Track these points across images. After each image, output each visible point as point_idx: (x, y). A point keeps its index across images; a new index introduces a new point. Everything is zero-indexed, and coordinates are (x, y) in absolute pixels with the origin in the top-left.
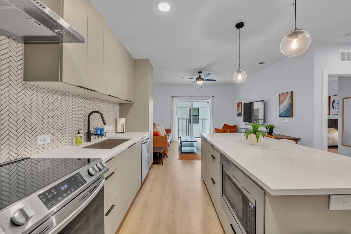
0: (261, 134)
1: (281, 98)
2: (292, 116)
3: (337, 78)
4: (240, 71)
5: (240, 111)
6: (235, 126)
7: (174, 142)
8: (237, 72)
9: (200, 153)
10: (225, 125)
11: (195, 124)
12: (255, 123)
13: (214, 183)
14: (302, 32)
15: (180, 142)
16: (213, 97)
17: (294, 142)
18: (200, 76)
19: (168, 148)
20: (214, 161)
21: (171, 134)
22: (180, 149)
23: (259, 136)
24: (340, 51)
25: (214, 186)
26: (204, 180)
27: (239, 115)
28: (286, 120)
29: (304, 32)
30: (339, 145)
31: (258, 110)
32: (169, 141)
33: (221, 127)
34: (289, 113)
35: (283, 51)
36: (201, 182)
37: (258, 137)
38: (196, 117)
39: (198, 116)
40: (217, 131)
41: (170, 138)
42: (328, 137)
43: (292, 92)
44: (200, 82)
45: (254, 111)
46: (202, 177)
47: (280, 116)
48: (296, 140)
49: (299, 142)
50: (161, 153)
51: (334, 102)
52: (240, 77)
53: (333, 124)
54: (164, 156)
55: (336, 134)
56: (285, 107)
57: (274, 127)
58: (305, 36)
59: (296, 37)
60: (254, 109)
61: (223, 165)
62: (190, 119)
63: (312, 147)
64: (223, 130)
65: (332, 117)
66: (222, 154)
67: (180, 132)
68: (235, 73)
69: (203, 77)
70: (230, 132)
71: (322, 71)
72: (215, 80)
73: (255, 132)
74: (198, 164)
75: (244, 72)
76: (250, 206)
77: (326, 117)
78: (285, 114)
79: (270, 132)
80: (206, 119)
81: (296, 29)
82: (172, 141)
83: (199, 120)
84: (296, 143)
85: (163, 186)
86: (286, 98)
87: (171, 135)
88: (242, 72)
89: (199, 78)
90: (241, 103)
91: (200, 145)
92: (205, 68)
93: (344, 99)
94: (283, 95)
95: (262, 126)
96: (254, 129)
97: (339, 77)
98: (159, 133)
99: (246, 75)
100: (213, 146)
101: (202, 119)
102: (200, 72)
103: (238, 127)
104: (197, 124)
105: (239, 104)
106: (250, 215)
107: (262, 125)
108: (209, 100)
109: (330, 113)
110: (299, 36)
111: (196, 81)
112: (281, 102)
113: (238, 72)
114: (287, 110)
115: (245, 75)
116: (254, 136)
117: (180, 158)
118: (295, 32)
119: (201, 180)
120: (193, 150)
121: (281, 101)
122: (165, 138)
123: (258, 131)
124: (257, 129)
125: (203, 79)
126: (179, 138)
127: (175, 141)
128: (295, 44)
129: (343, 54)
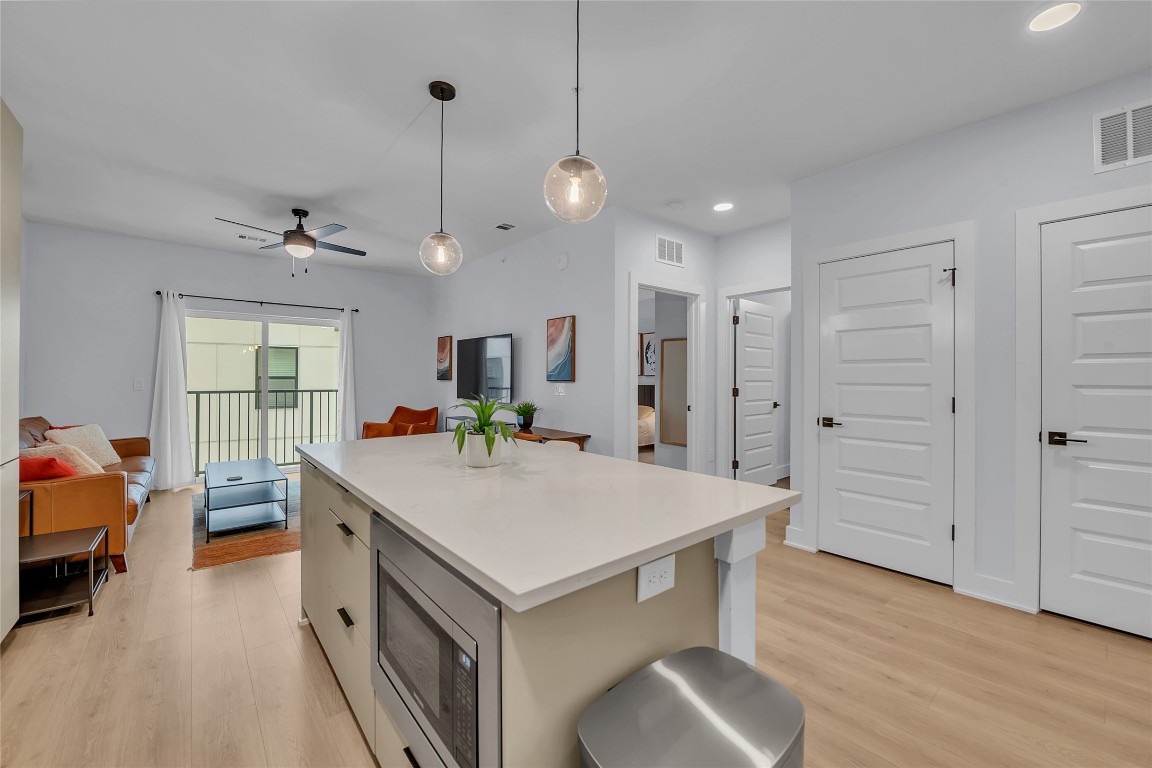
0: (500, 433)
1: (552, 330)
2: (573, 379)
3: (653, 296)
4: (441, 236)
5: (447, 364)
6: (432, 413)
7: (169, 497)
8: (432, 238)
9: (295, 523)
10: (400, 410)
11: (281, 412)
12: (484, 401)
13: (348, 622)
14: (590, 167)
15: (202, 490)
16: (357, 311)
17: (576, 446)
18: (300, 226)
19: (130, 529)
20: (349, 545)
21: (148, 463)
22: (201, 522)
23: (494, 438)
24: (658, 236)
25: (350, 636)
26: (310, 624)
27: (444, 376)
28: (561, 387)
29: (593, 168)
30: (656, 442)
31: (498, 361)
32: (136, 494)
33: (383, 417)
34: (566, 371)
35: (551, 202)
36: (298, 634)
37: (490, 443)
38: (289, 385)
39: (296, 378)
40: (371, 431)
41: (143, 478)
42: (640, 427)
43: (574, 318)
44: (300, 251)
45: (488, 365)
46: (305, 615)
47: (550, 379)
48: (581, 440)
49: (588, 445)
50: (85, 557)
51: (648, 348)
52: (441, 255)
53: (646, 396)
54: (98, 573)
55: (651, 418)
56: (559, 355)
57: (535, 410)
58: (595, 178)
59: (578, 174)
60: (486, 359)
61: (378, 551)
62: (257, 392)
63: (612, 456)
64: (392, 427)
65: (646, 382)
66: (377, 516)
67: (203, 448)
68: (427, 239)
69: (313, 233)
70: (415, 432)
71: (629, 274)
72: (363, 254)
73: (483, 426)
74: (289, 566)
75: (454, 240)
76: (462, 667)
77: (635, 382)
78: (559, 373)
79: (526, 424)
80: (329, 391)
81: (578, 153)
82: (153, 495)
83: (300, 394)
84: (582, 449)
85: (92, 715)
86: (561, 332)
87: (148, 468)
88: (448, 242)
89: (297, 235)
90: (451, 337)
91: (295, 492)
92: (325, 202)
93: (663, 341)
94: (554, 323)
95: (501, 408)
96: (479, 419)
97: (656, 293)
98: (69, 465)
99: (460, 251)
100: (344, 490)
101: (312, 392)
102: (300, 213)
103: (442, 413)
104: (289, 411)
105: (443, 343)
106: (461, 695)
107: (503, 406)
108: (342, 321)
109: (642, 373)
110: (584, 173)
111: (285, 243)
112: (551, 342)
113: (437, 236)
114: (564, 364)
115: (456, 251)
116: (480, 439)
117: (200, 562)
118: (575, 160)
119: (302, 627)
120: (271, 515)
121: (550, 338)
122: (111, 484)
123: (491, 424)
124: (490, 417)
125: (312, 241)
126: (198, 473)
127: (176, 490)
128: (575, 192)
129: (662, 244)
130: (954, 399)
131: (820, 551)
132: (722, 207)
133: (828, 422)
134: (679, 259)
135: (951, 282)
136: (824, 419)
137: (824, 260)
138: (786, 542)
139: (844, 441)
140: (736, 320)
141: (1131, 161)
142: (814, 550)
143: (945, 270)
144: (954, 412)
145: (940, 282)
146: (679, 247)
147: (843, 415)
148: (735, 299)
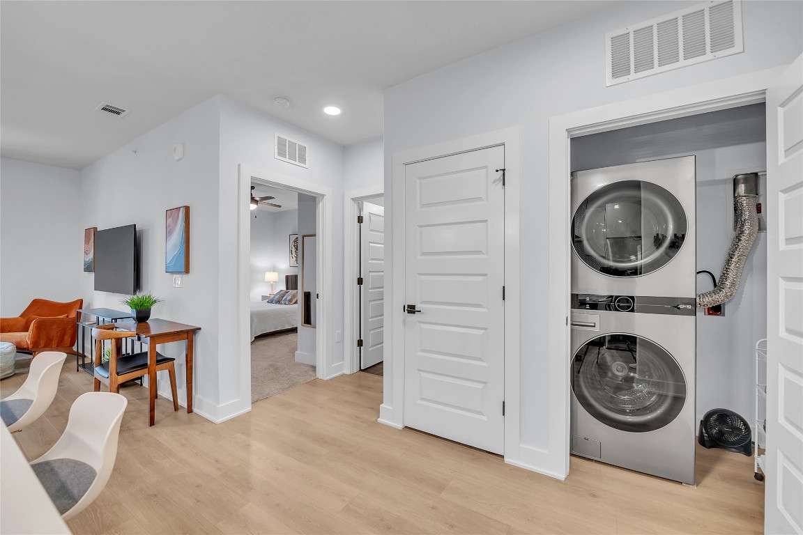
1: (170, 220)
2: (187, 271)
3: (296, 197)
5: (91, 256)
6: (75, 305)
10: (37, 303)
24: (277, 135)
27: (90, 268)
28: (179, 279)
30: (299, 325)
34: (182, 263)
43: (187, 209)
47: (168, 270)
48: (192, 333)
56: (176, 246)
64: (23, 321)
71: (239, 166)
78: (175, 265)
86: (176, 223)
90: (95, 229)
93: (304, 237)
94: (171, 213)
105: (89, 234)
112: (169, 233)
114: (179, 255)
121: (168, 229)
129: (281, 143)
130: (504, 287)
131: (406, 427)
132: (332, 111)
133: (411, 309)
134: (302, 159)
135: (501, 183)
136: (409, 306)
137: (409, 161)
138: (380, 420)
139: (424, 326)
140: (360, 220)
141: (633, 75)
142: (400, 426)
143: (497, 171)
144: (504, 299)
145: (494, 182)
146: (303, 150)
147: (423, 302)
148: (359, 201)
